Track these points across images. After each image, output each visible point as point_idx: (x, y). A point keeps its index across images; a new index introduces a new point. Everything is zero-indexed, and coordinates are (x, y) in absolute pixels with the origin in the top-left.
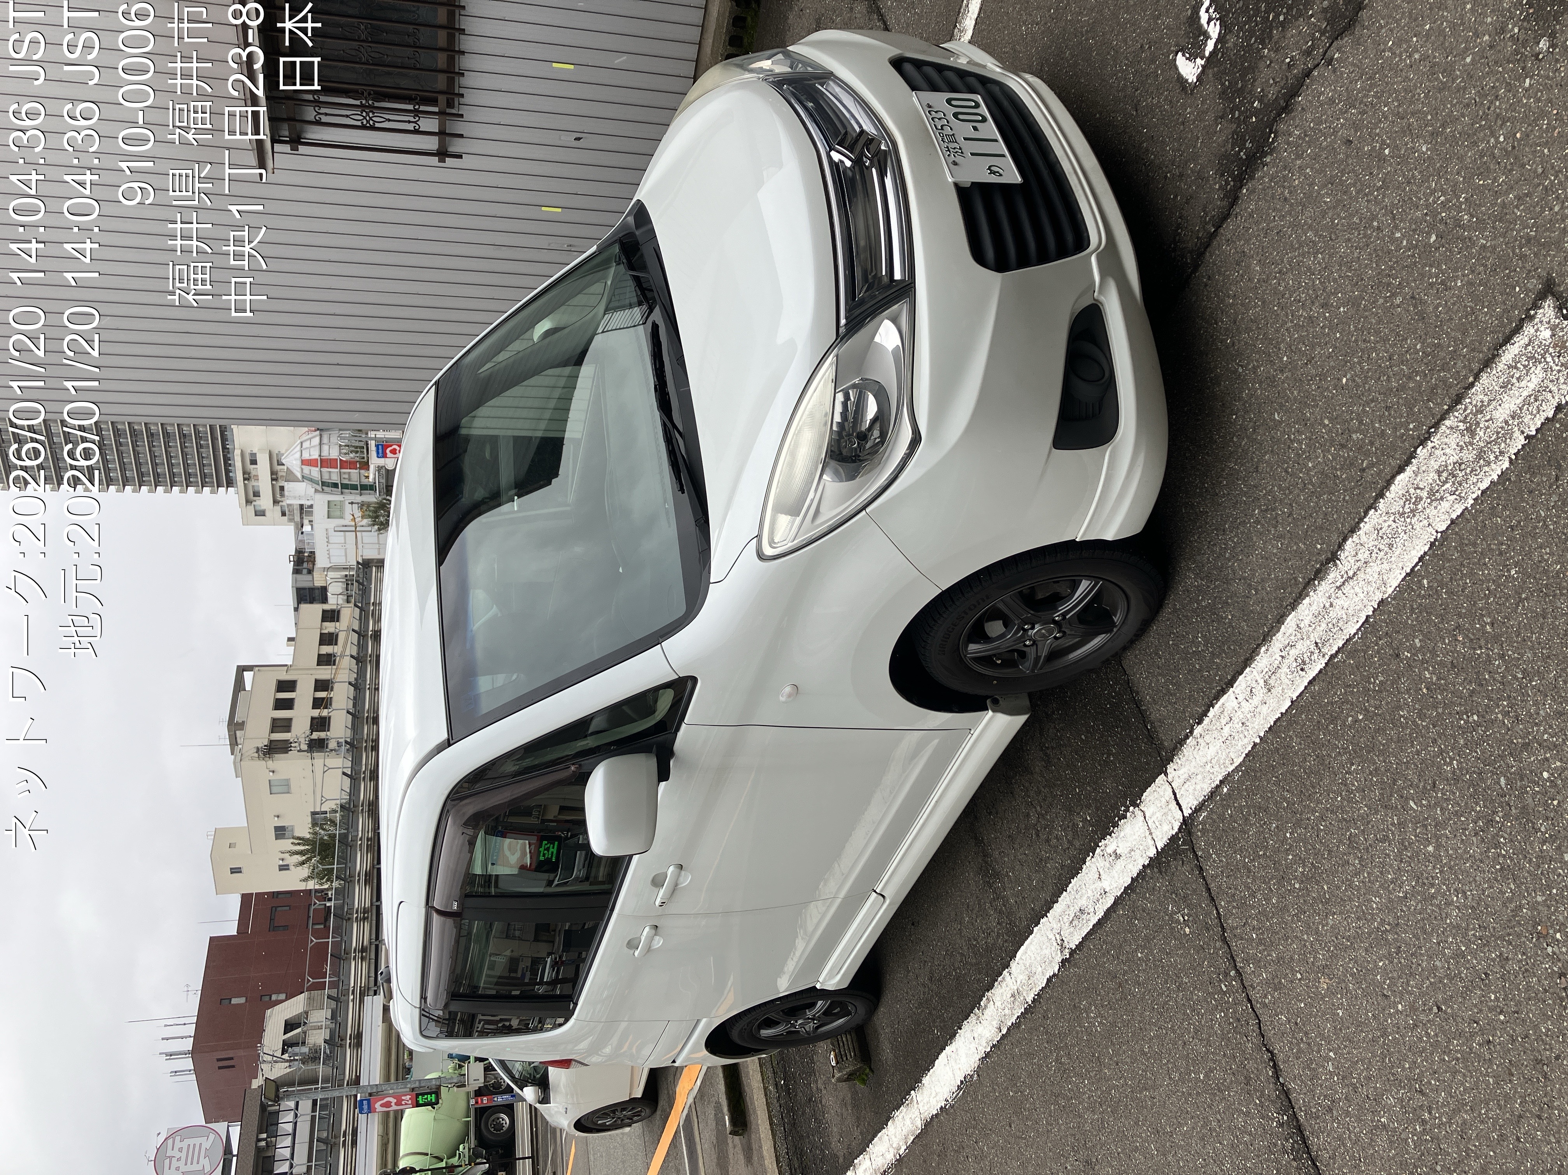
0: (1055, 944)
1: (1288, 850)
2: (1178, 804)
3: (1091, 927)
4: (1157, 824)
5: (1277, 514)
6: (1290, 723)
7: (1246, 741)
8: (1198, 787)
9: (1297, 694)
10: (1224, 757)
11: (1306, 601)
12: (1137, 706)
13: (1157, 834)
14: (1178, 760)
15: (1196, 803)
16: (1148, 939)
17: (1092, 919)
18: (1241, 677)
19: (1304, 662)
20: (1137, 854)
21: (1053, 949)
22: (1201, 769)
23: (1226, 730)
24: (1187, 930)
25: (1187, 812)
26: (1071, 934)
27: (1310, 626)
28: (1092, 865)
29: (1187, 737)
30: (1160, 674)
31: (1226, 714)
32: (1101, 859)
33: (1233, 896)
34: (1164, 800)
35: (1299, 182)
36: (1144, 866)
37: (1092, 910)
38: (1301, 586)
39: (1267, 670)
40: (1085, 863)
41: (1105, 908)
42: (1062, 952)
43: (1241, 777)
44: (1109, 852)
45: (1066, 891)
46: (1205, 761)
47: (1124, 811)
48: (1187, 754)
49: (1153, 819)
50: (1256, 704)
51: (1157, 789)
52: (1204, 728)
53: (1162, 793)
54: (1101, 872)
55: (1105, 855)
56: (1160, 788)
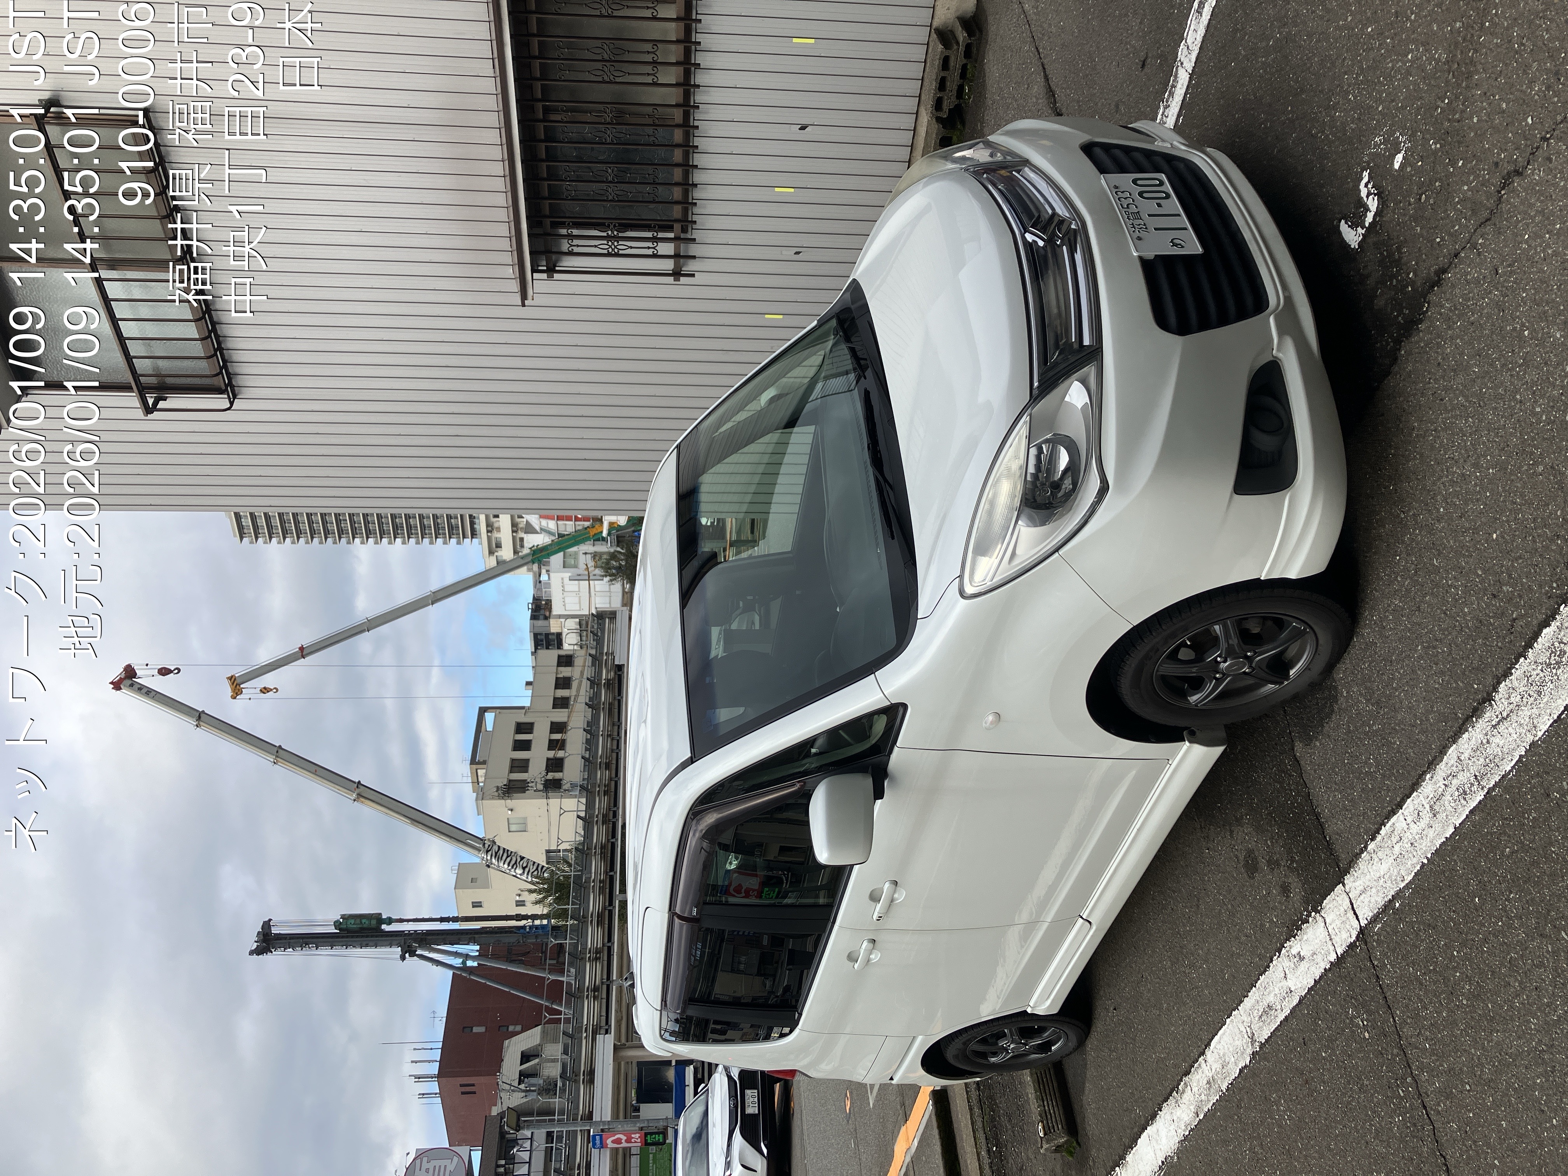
0: (1246, 1036)
1: (1455, 967)
2: (1355, 913)
3: (1279, 1023)
4: (1337, 931)
5: (1438, 651)
6: (1454, 848)
7: (1415, 860)
8: (1373, 900)
9: (1460, 821)
10: (1395, 873)
11: (1466, 736)
12: (1317, 818)
13: (1337, 940)
14: (1354, 872)
15: (1371, 914)
16: (1331, 1040)
17: (1279, 1015)
18: (1409, 800)
19: (1465, 793)
20: (1319, 958)
21: (1245, 1041)
22: (1375, 883)
23: (1397, 849)
24: (1367, 1035)
25: (1364, 923)
26: (1260, 1028)
27: (1469, 759)
28: (1279, 965)
29: (1362, 852)
30: (1336, 790)
31: (1396, 832)
32: (1286, 960)
33: (1407, 1006)
34: (1343, 909)
35: (1451, 350)
36: (1325, 969)
37: (1279, 1007)
38: (1461, 721)
39: (1432, 796)
40: (1272, 961)
41: (1291, 1007)
42: (1252, 1045)
43: (1411, 894)
44: (1293, 953)
45: (1255, 987)
46: (1378, 876)
47: (1306, 915)
48: (1362, 867)
49: (1332, 926)
50: (1424, 827)
51: (1336, 898)
52: (1377, 844)
53: (1341, 902)
54: (1287, 971)
55: (1290, 955)
56: (1338, 897)
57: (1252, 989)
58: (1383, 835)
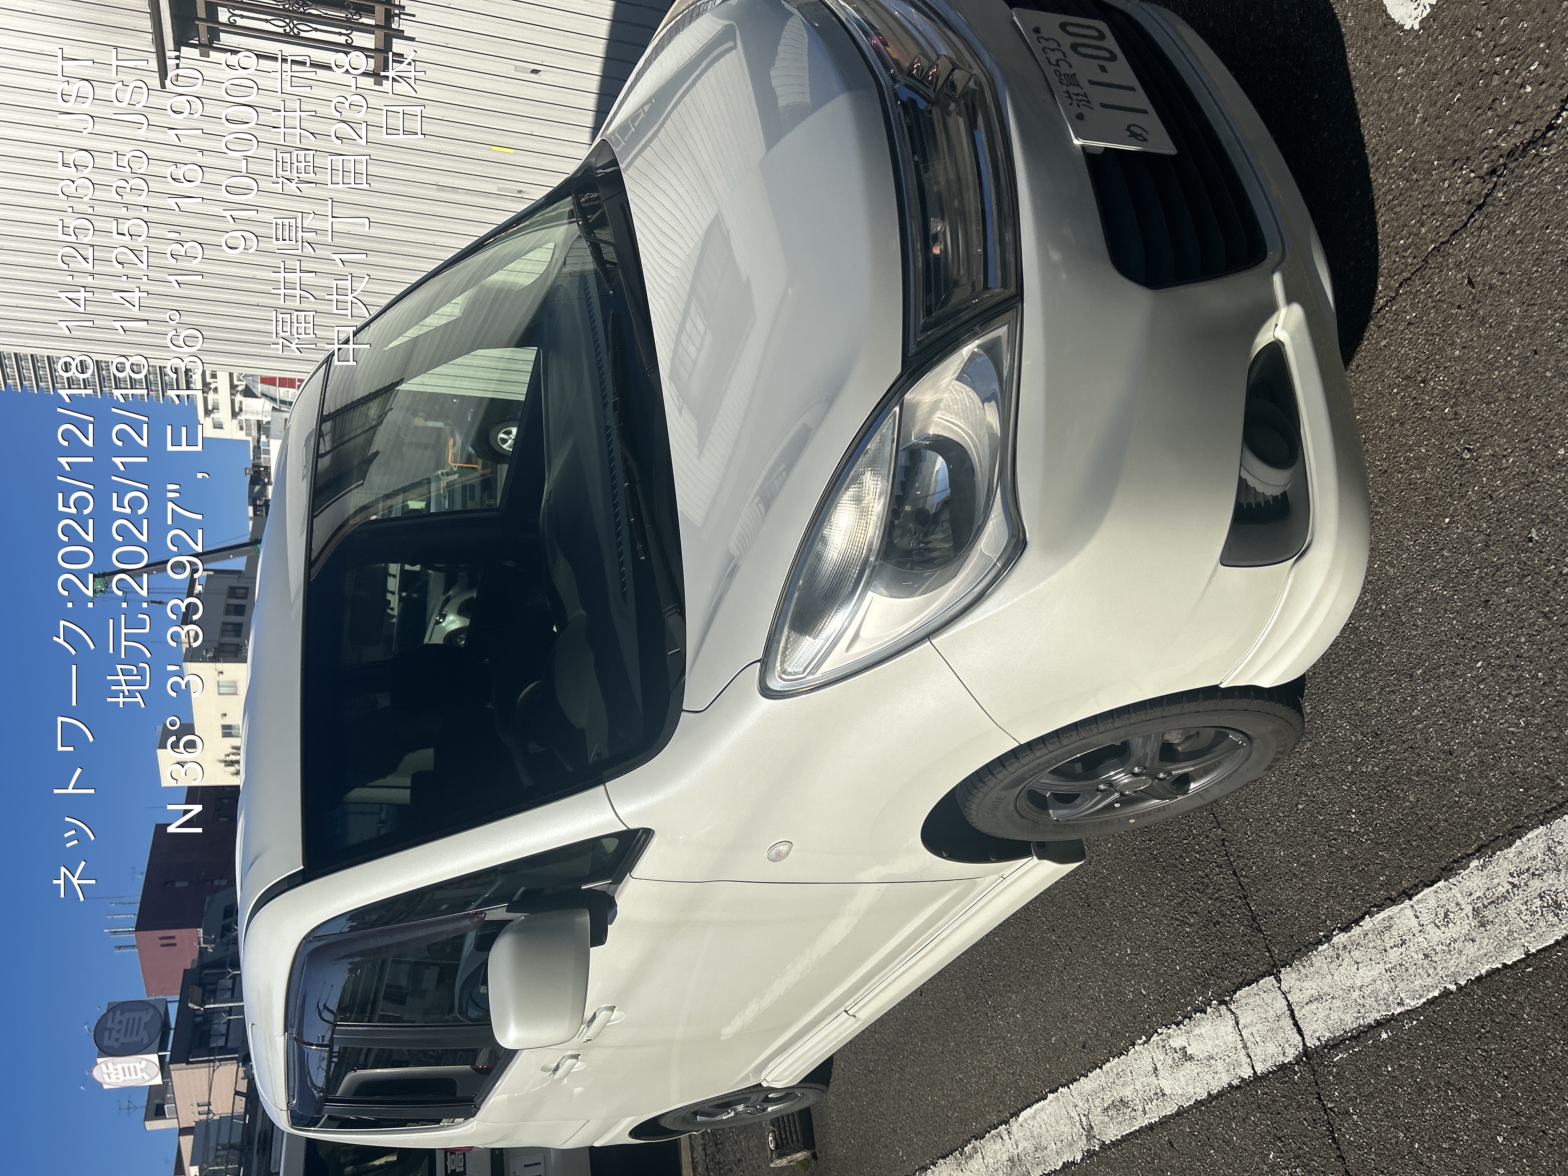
0: (1079, 1126)
2: (1296, 1024)
3: (1137, 1128)
4: (1258, 1039)
6: (1522, 984)
7: (1429, 981)
8: (1334, 1016)
9: (1540, 946)
10: (1386, 990)
12: (1235, 873)
13: (1257, 1052)
14: (1301, 968)
15: (1328, 1035)
17: (1139, 1118)
18: (1427, 891)
20: (1220, 1066)
21: (1076, 1130)
22: (1341, 992)
23: (1394, 955)
25: (1312, 1042)
26: (1105, 1123)
28: (1146, 1053)
29: (1320, 943)
31: (1394, 930)
32: (1159, 1051)
34: (1271, 1012)
36: (1230, 1084)
37: (1141, 1108)
39: (1479, 894)
40: (1133, 1045)
41: (1162, 1114)
42: (1088, 1140)
43: (1416, 1028)
44: (1174, 1045)
45: (1101, 1068)
46: (1348, 985)
47: (1202, 1002)
48: (1318, 964)
49: (1250, 1030)
50: (1455, 936)
51: (1261, 993)
52: (1352, 938)
53: (1270, 1001)
54: (1159, 1066)
55: (1167, 1046)
56: (1266, 994)
57: (1095, 1069)
58: (1366, 928)
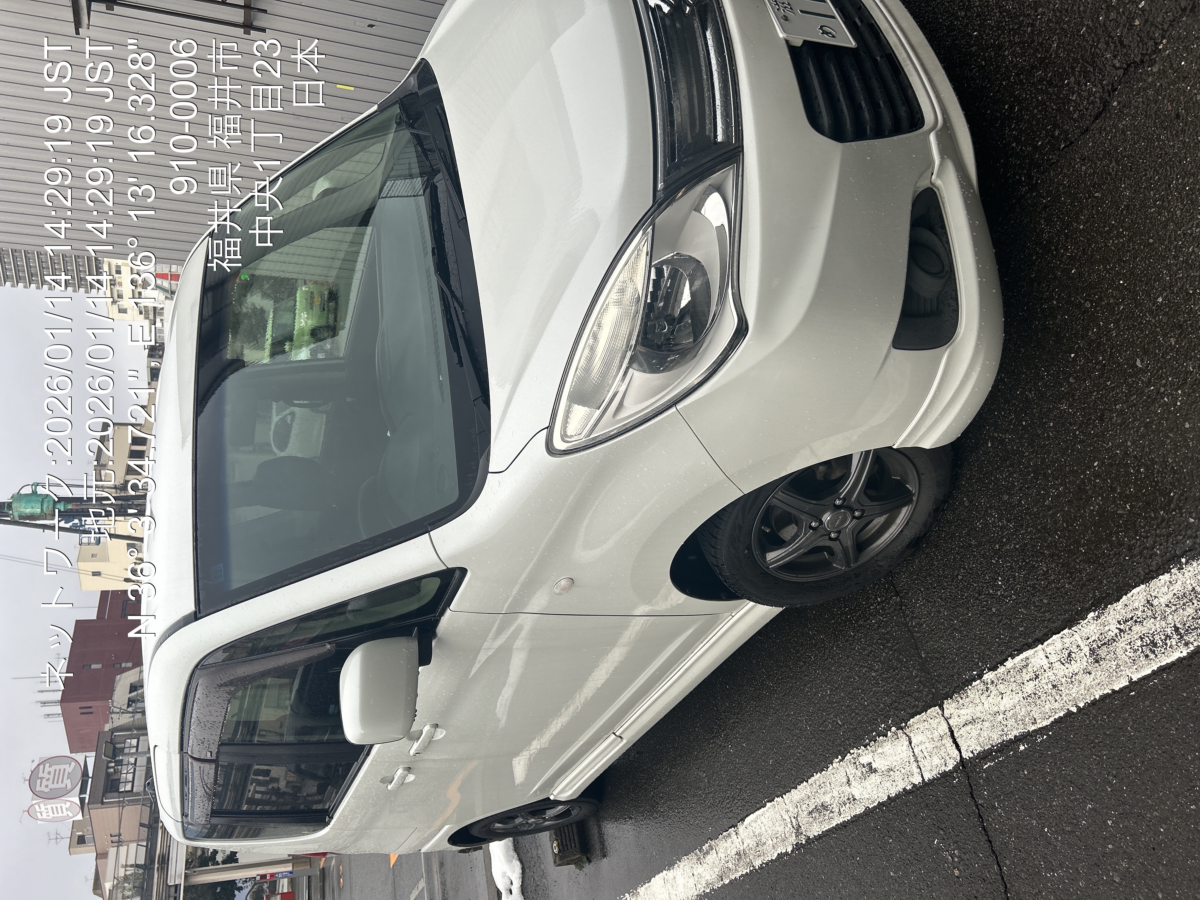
0: (790, 826)
1: (1108, 838)
2: (955, 742)
3: (834, 825)
4: (926, 754)
5: (1128, 471)
6: (1126, 705)
7: (1057, 705)
8: (985, 734)
9: (1141, 676)
10: (1023, 714)
11: (1165, 578)
13: (926, 764)
14: (959, 699)
15: (979, 749)
16: (904, 862)
17: (836, 818)
18: (1054, 637)
19: (1154, 644)
20: (897, 776)
21: (788, 829)
22: (989, 716)
24: (957, 872)
25: (966, 755)
26: (809, 823)
27: (1167, 606)
28: (841, 769)
29: (974, 679)
31: (1030, 669)
32: (851, 766)
33: (1023, 859)
34: (936, 733)
36: (904, 789)
37: (837, 811)
38: (1158, 559)
39: (1093, 638)
40: (832, 763)
41: (853, 814)
42: (797, 836)
43: (1046, 741)
44: (862, 762)
45: (807, 782)
46: (996, 709)
47: (884, 728)
48: (972, 696)
49: (920, 748)
50: (1077, 671)
51: (929, 719)
52: (998, 676)
53: (935, 726)
54: (851, 777)
55: (857, 763)
56: (932, 720)
57: (803, 782)
58: (1009, 667)
